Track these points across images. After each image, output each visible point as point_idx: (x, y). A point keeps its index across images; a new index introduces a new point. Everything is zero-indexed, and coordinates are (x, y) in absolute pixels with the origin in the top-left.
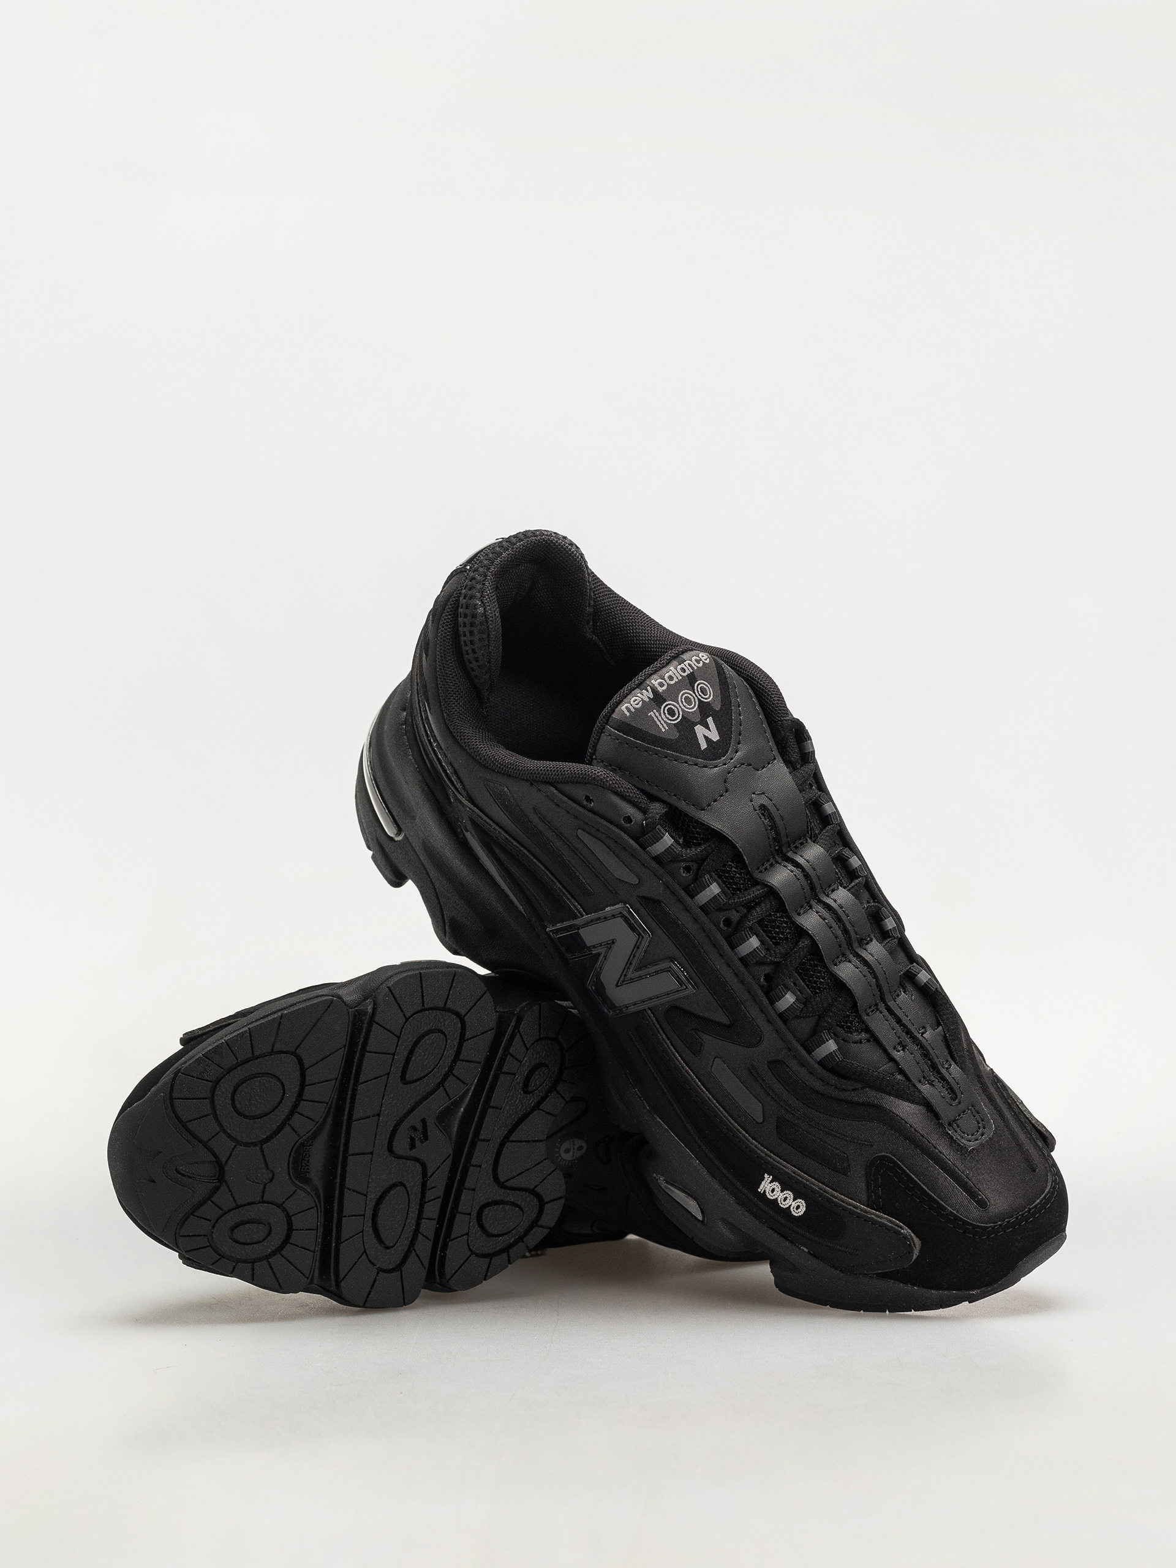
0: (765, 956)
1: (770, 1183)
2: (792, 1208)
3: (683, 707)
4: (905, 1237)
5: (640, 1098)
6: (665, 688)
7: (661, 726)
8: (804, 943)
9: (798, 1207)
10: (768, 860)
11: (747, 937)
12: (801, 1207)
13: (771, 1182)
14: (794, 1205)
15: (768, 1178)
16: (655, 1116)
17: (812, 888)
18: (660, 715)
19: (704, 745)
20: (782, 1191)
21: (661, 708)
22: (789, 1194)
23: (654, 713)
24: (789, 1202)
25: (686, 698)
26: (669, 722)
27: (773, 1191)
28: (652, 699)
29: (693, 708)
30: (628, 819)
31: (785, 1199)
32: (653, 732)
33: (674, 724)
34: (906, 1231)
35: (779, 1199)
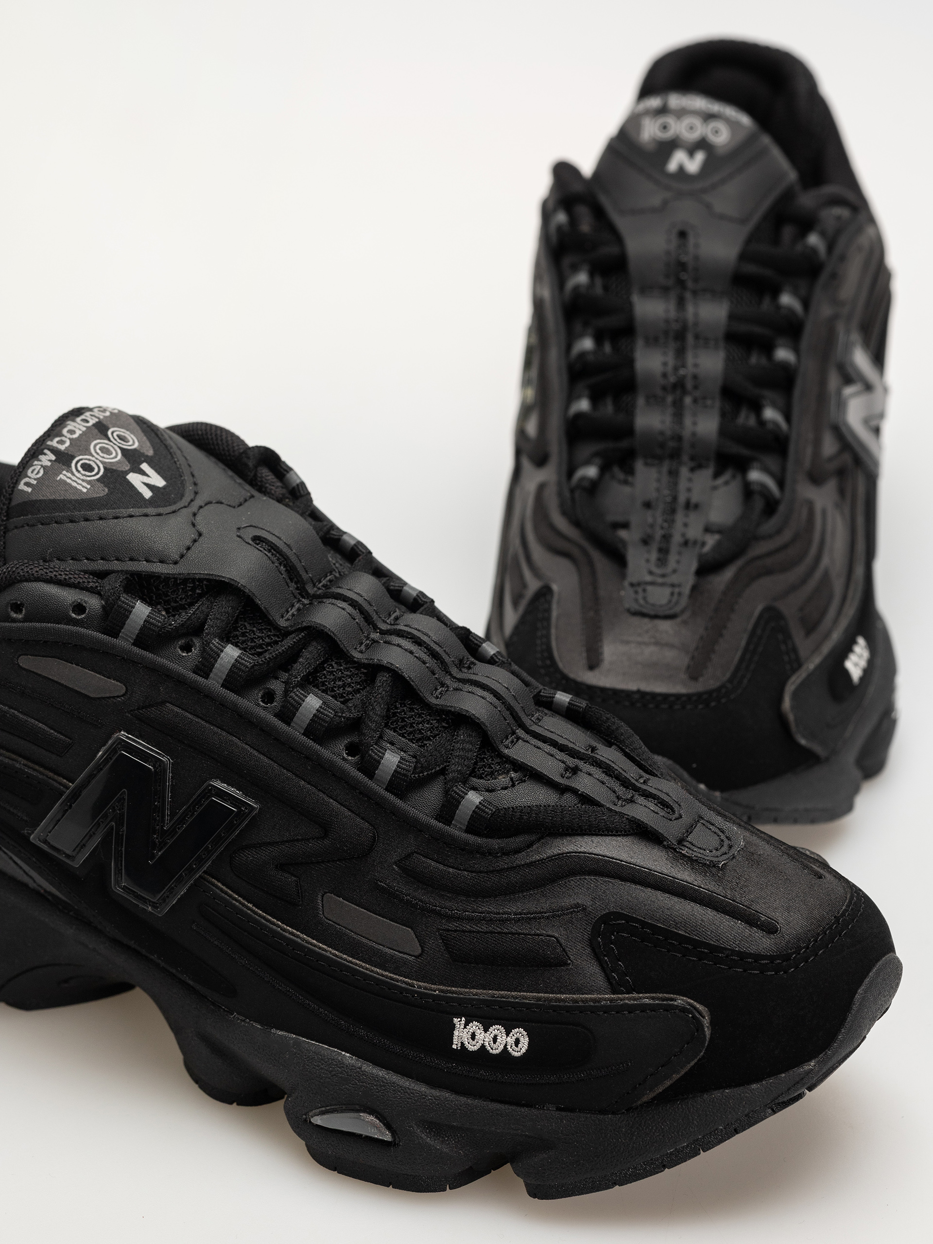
0: (335, 715)
1: (465, 1027)
2: (509, 1047)
3: (101, 459)
4: (683, 1010)
5: (244, 1021)
6: (68, 444)
7: (79, 487)
8: (382, 679)
9: (517, 1042)
10: (293, 606)
11: (301, 699)
12: (522, 1039)
13: (466, 1025)
14: (511, 1040)
15: (459, 1022)
16: (273, 1031)
17: (368, 619)
18: (73, 474)
19: (147, 494)
20: (486, 1030)
21: (71, 467)
22: (497, 1029)
23: (65, 475)
24: (502, 1039)
25: (101, 449)
26: (89, 479)
27: (473, 1036)
28: (55, 461)
29: (116, 457)
30: (79, 608)
31: (495, 1039)
32: (70, 496)
33: (98, 480)
34: (680, 1001)
35: (487, 1044)
